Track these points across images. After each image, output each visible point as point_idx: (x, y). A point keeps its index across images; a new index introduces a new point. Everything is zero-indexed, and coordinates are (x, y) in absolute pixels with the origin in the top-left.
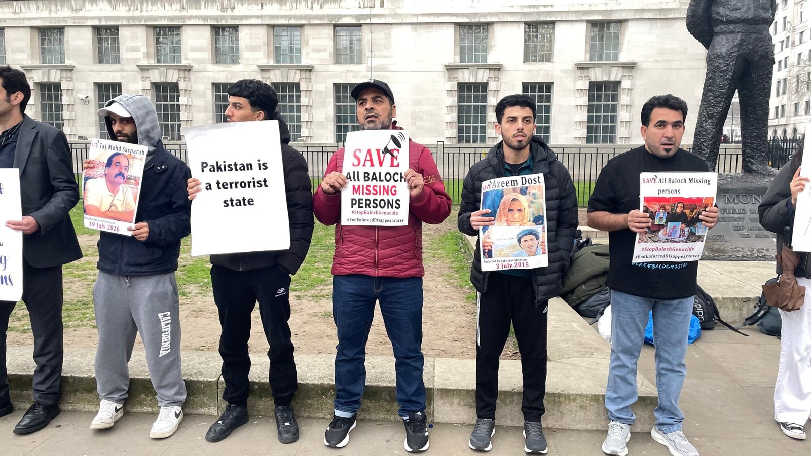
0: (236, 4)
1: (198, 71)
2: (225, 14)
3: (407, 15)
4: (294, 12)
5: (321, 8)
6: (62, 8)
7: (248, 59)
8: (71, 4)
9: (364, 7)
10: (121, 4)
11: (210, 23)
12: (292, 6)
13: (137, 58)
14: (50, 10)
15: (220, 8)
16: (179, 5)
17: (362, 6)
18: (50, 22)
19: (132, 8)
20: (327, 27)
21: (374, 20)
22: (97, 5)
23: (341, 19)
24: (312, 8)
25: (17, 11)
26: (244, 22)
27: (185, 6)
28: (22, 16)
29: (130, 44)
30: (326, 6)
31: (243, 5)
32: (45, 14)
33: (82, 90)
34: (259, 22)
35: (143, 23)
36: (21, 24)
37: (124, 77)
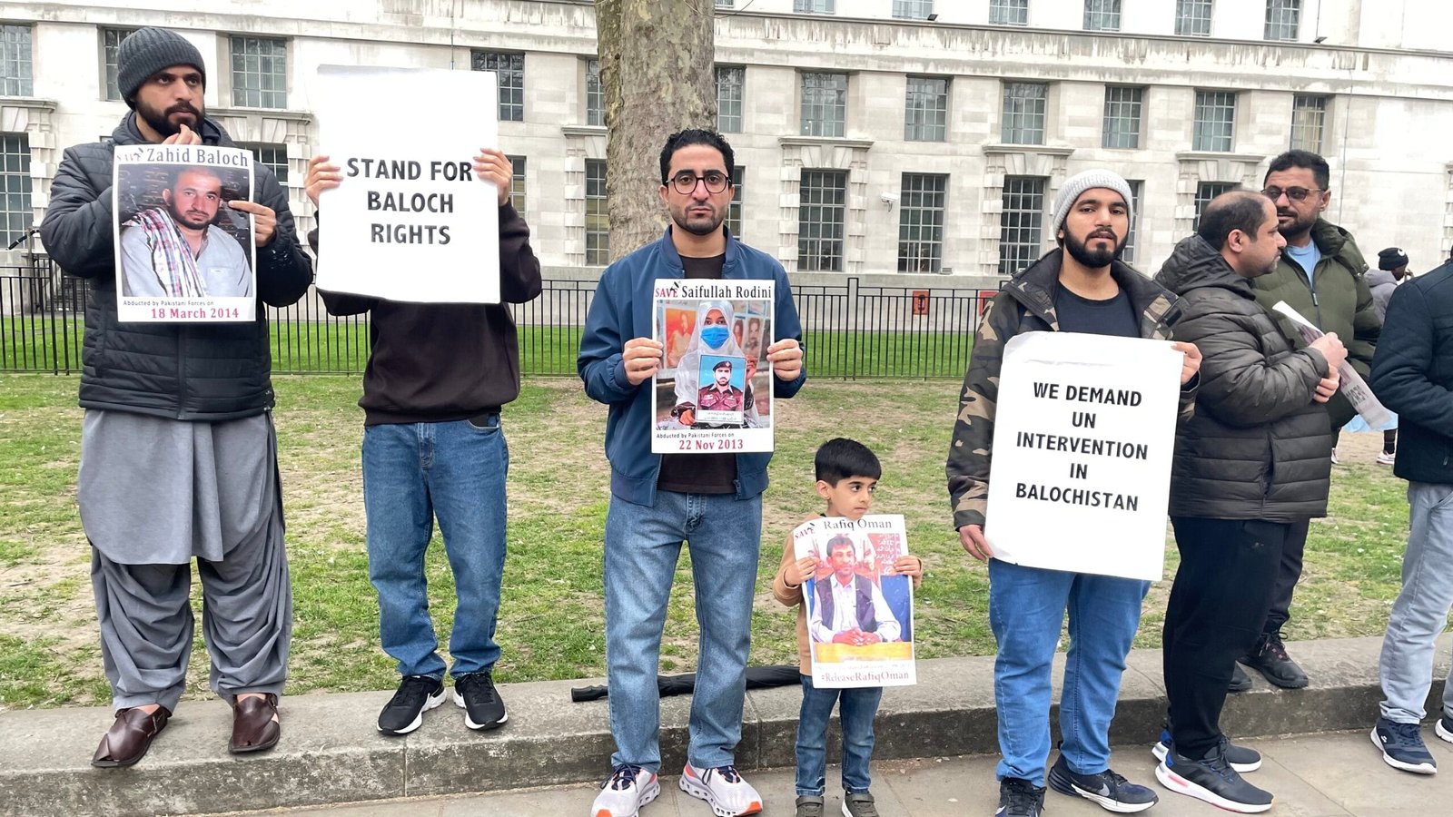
0: (1148, 51)
1: (1080, 159)
2: (1130, 66)
3: (1402, 85)
4: (1237, 69)
5: (1278, 65)
6: (855, 38)
7: (1159, 142)
8: (872, 32)
9: (1340, 68)
10: (959, 39)
11: (1108, 79)
12: (1234, 59)
13: (981, 134)
14: (834, 41)
15: (1122, 56)
16: (1056, 46)
17: (1337, 66)
18: (836, 63)
19: (978, 47)
20: (1285, 96)
21: (1357, 90)
22: (917, 38)
23: (1308, 84)
24: (1264, 64)
25: (771, 37)
26: (1163, 81)
27: (1066, 48)
28: (780, 46)
29: (970, 108)
30: (1285, 63)
31: (1158, 52)
32: (825, 47)
33: (881, 185)
34: (1186, 82)
35: (999, 74)
36: (782, 61)
37: (956, 165)
